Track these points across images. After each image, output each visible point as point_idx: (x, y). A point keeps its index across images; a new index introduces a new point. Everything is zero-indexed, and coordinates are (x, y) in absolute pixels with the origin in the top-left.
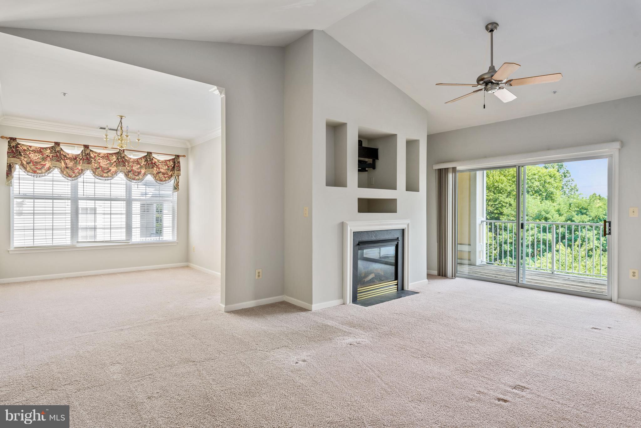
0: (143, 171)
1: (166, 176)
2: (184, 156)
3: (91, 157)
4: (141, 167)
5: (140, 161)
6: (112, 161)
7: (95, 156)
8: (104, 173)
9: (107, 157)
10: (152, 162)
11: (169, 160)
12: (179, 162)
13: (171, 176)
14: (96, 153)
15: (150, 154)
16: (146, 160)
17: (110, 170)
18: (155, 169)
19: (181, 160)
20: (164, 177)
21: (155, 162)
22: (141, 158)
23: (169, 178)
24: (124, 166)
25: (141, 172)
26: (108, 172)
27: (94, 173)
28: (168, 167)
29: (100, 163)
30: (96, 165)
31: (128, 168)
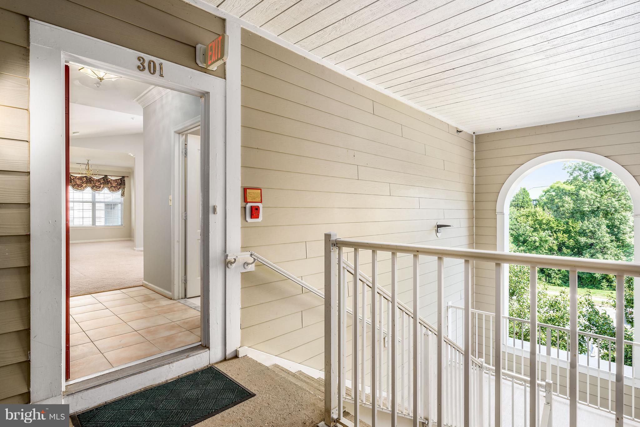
0: (102, 186)
1: (116, 188)
2: (128, 177)
3: (71, 179)
4: (101, 184)
5: (100, 180)
6: (83, 181)
7: (74, 178)
8: (79, 187)
9: (81, 178)
10: (107, 181)
11: (118, 179)
12: (124, 180)
13: (120, 188)
14: (74, 176)
15: (106, 176)
16: (104, 180)
17: (83, 186)
18: (109, 184)
19: (126, 179)
20: (115, 189)
21: (110, 181)
22: (101, 179)
23: (118, 190)
24: (91, 183)
25: (101, 186)
26: (81, 187)
27: (73, 187)
28: (117, 183)
29: (76, 182)
30: (74, 183)
31: (93, 184)
